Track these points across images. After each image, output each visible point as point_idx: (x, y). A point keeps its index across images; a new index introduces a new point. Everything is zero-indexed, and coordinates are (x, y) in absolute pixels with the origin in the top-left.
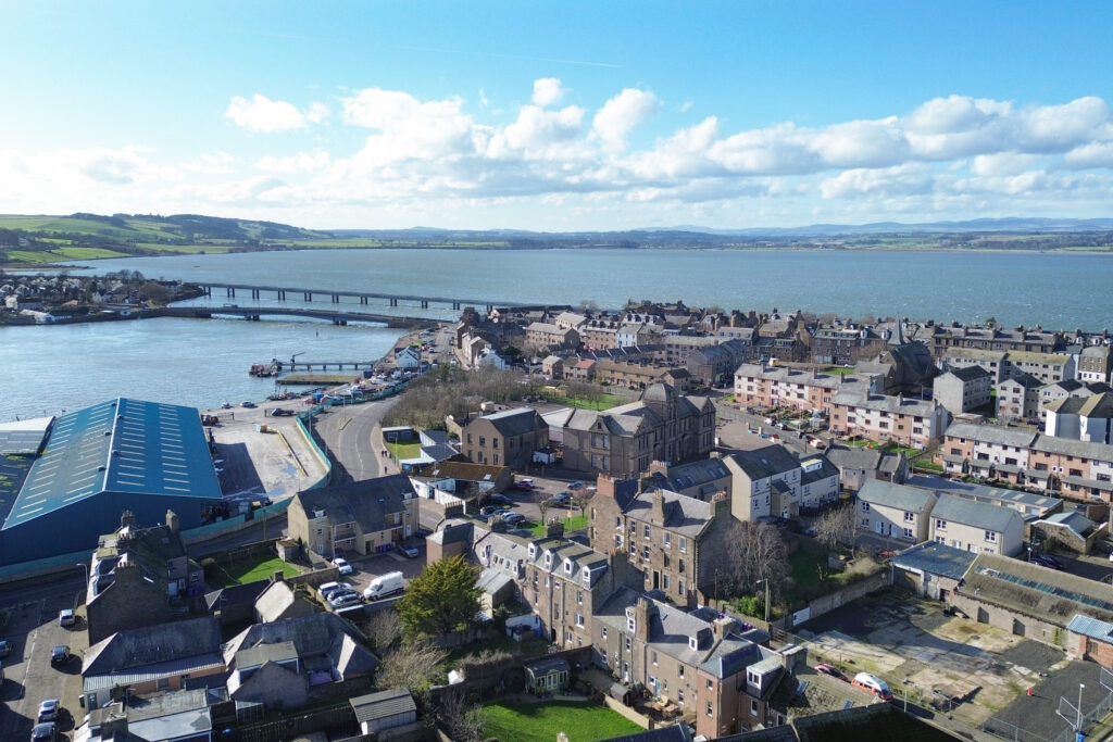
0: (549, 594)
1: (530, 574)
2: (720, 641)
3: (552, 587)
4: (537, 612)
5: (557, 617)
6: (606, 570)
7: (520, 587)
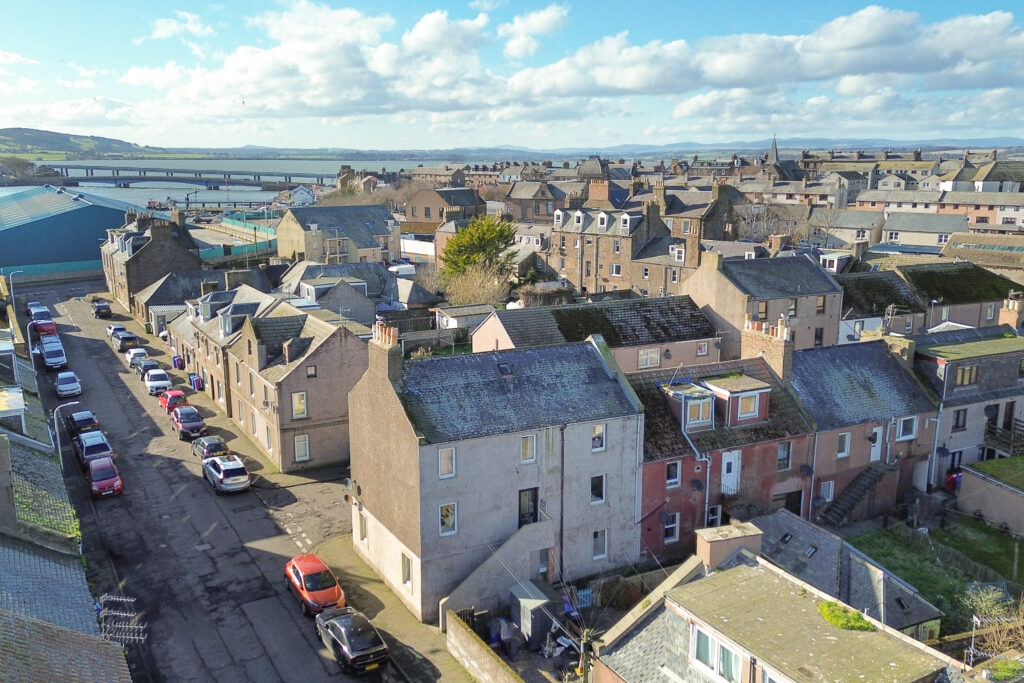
0: (579, 254)
1: (556, 241)
2: (777, 253)
3: (582, 246)
4: (564, 276)
5: (588, 274)
6: (641, 220)
7: (544, 257)
